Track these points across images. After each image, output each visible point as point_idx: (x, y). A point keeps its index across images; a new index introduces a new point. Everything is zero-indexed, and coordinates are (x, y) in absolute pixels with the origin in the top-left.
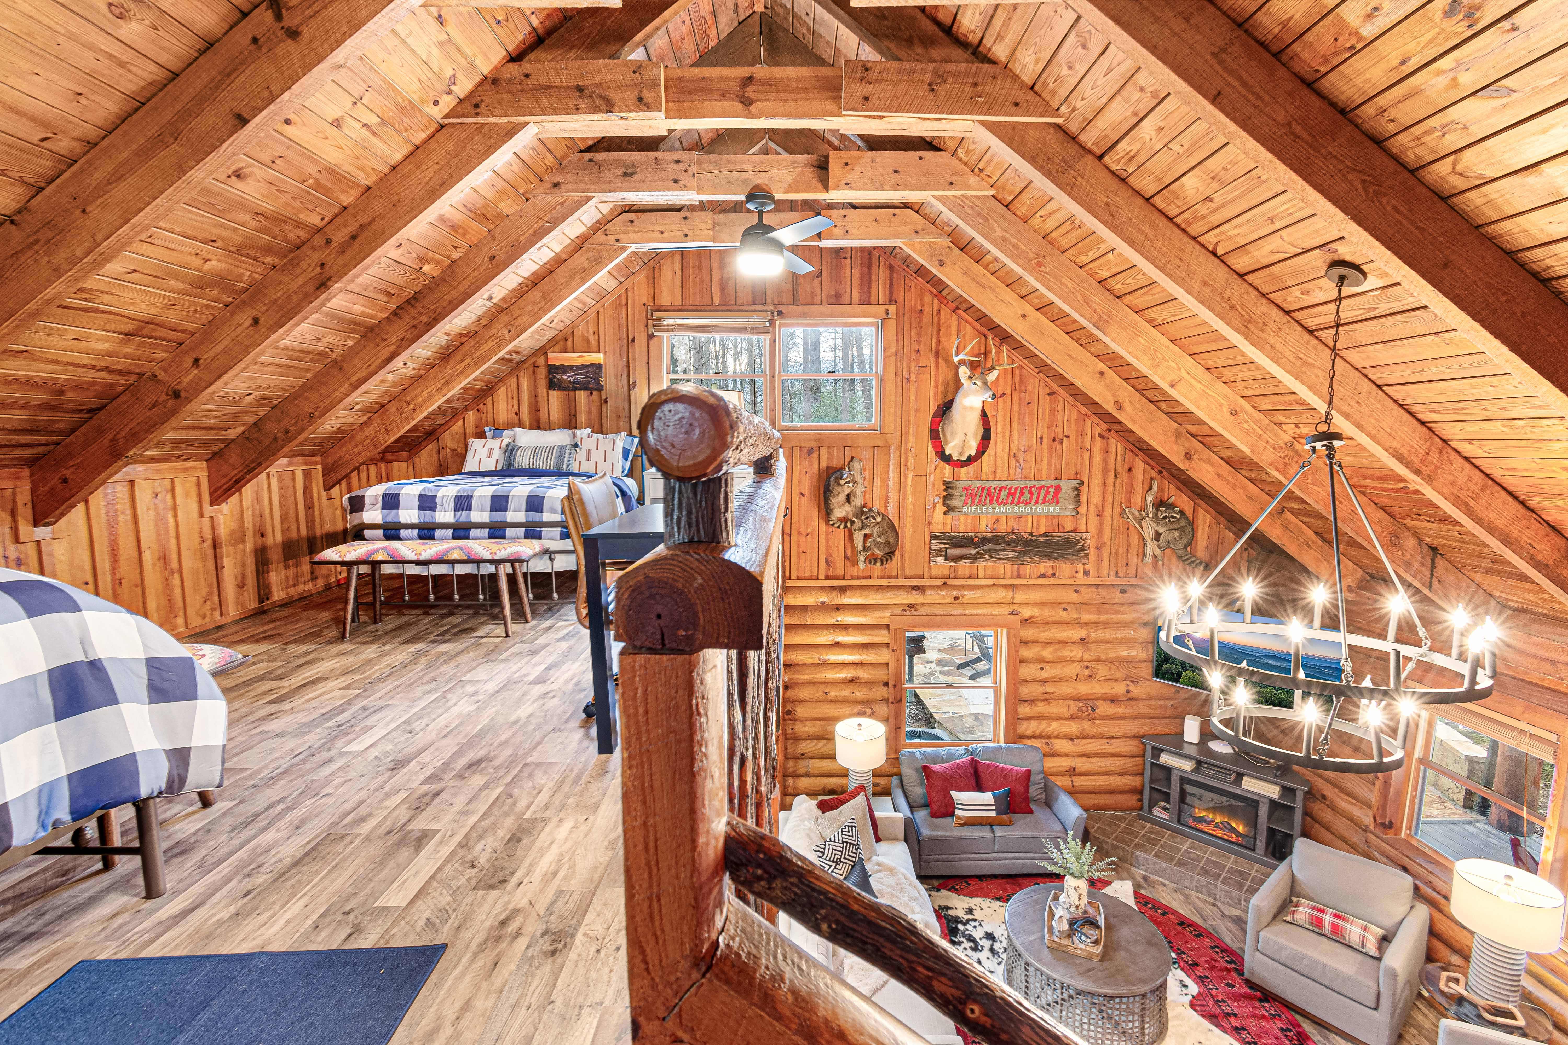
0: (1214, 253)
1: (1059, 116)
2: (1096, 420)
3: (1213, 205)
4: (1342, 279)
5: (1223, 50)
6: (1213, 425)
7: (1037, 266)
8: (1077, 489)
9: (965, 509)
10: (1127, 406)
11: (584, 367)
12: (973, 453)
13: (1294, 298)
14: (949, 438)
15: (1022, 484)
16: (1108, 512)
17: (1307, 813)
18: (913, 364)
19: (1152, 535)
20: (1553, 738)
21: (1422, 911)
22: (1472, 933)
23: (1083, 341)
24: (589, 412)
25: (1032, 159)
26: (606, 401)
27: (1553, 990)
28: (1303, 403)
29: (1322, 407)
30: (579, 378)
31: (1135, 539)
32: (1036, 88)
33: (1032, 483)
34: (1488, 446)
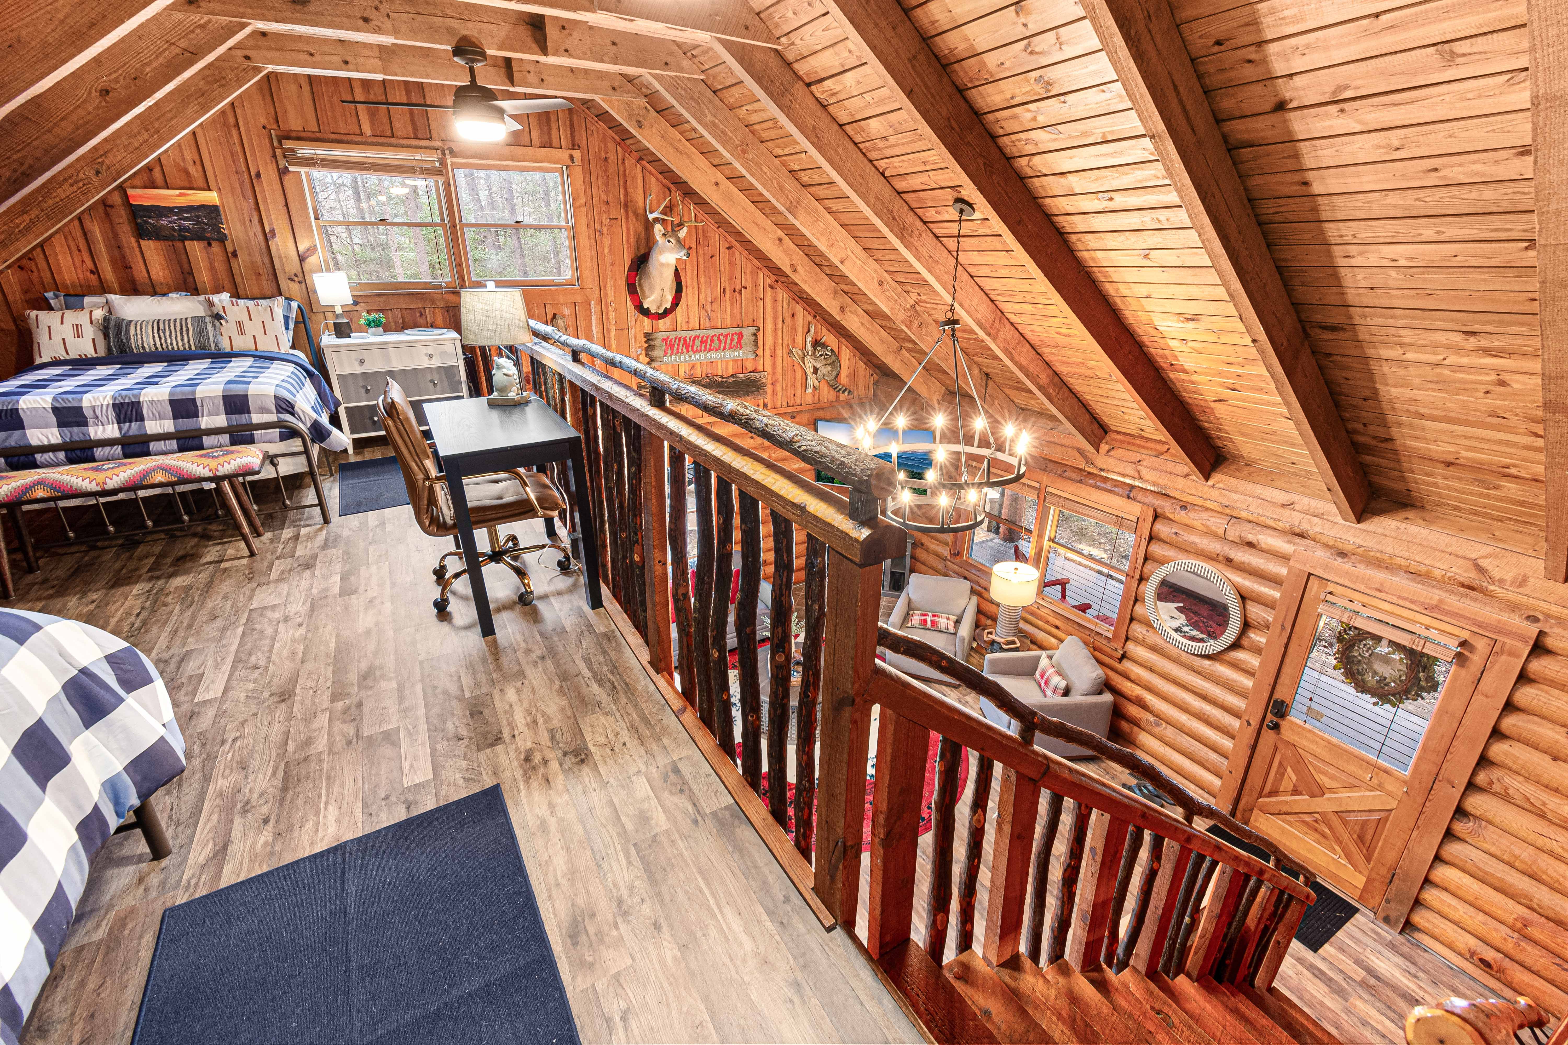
0: (883, 174)
1: (779, 44)
2: (767, 272)
3: (888, 144)
4: (962, 211)
5: (915, 57)
6: (860, 285)
7: (741, 151)
8: (755, 335)
9: (666, 359)
10: (800, 268)
11: (190, 209)
12: (668, 306)
13: (931, 214)
14: (647, 292)
15: (712, 332)
16: (779, 352)
17: (913, 557)
18: (604, 216)
19: (812, 370)
20: (1037, 485)
21: (975, 599)
22: (998, 605)
23: (766, 211)
24: (212, 269)
25: (759, 80)
26: (235, 254)
27: (1031, 624)
28: (925, 281)
29: (949, 300)
30: (187, 224)
31: (799, 374)
32: (762, 15)
33: (718, 332)
34: (1024, 318)
